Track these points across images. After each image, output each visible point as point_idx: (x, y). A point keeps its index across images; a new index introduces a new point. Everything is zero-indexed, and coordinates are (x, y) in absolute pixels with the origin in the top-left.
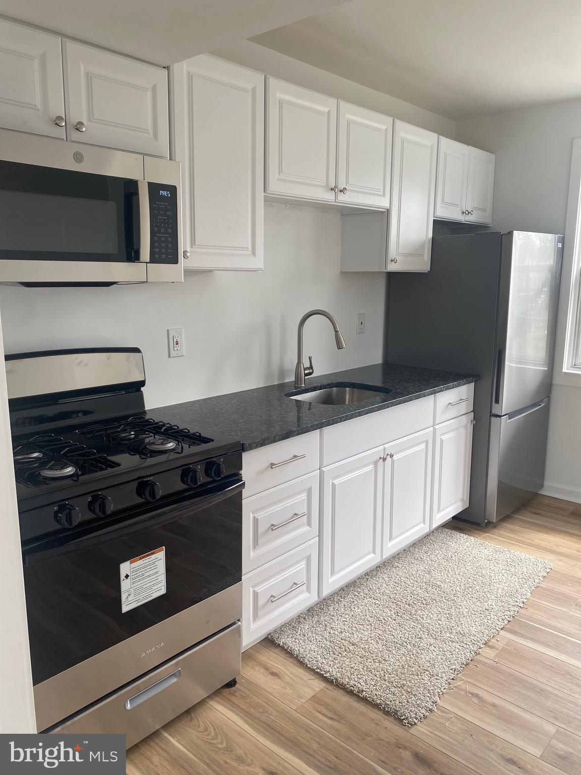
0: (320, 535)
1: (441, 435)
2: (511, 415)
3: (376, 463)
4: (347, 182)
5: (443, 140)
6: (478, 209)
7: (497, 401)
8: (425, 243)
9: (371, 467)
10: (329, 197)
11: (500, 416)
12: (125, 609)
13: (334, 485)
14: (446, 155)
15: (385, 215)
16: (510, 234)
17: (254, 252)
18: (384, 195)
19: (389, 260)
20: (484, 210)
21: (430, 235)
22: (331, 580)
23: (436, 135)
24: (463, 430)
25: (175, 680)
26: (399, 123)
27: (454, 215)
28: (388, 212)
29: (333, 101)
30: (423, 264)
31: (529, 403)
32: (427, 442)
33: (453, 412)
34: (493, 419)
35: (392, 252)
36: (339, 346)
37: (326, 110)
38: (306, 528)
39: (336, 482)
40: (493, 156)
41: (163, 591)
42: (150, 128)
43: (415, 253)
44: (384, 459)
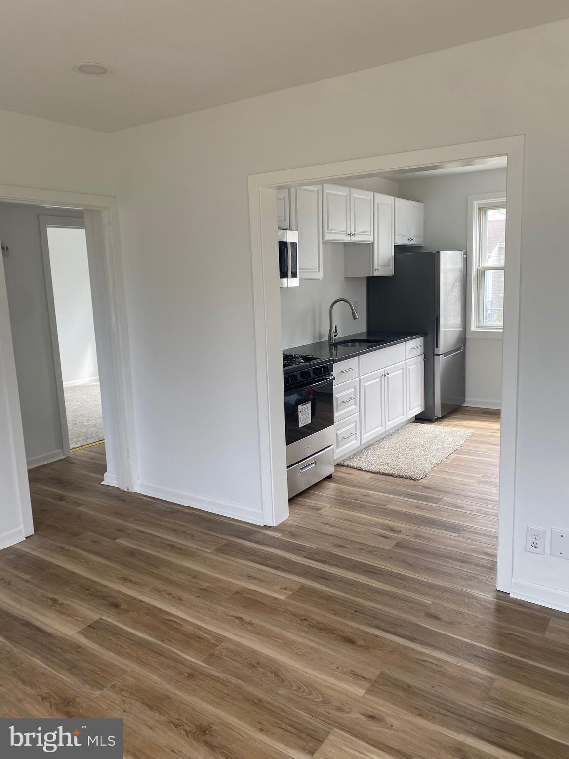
0: (360, 411)
1: (410, 366)
2: (445, 354)
3: (381, 377)
4: (355, 230)
5: (397, 199)
6: (416, 236)
7: (437, 347)
8: (390, 260)
9: (379, 379)
10: (347, 239)
11: (439, 355)
12: (300, 426)
13: (364, 386)
14: (398, 208)
15: (372, 244)
16: (438, 252)
17: (319, 270)
18: (371, 235)
19: (374, 270)
20: (420, 237)
21: (393, 254)
22: (365, 436)
23: (394, 197)
24: (419, 364)
25: (314, 465)
26: (377, 195)
27: (404, 241)
28: (373, 243)
29: (348, 189)
30: (389, 271)
31: (454, 348)
32: (403, 369)
33: (414, 353)
34: (435, 357)
35: (376, 266)
36: (355, 318)
37: (345, 194)
38: (354, 406)
39: (366, 385)
40: (422, 204)
41: (310, 422)
42: (283, 216)
43: (386, 266)
44: (385, 375)
